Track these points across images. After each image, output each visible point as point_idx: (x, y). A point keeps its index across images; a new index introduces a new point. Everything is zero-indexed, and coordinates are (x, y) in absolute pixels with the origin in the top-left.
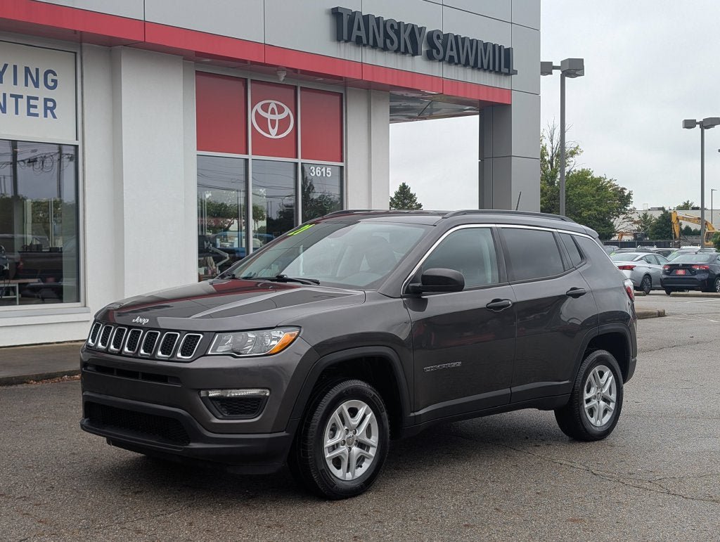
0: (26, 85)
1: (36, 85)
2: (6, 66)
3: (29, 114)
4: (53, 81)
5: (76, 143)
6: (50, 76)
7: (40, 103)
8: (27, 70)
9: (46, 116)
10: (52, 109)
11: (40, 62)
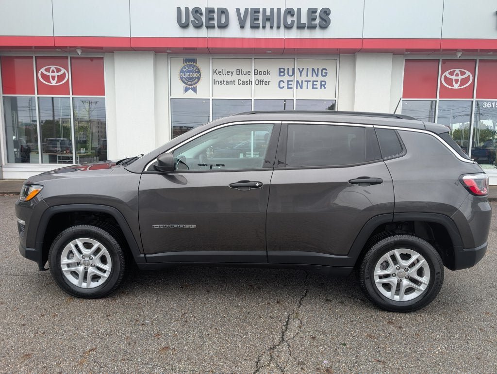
0: (312, 76)
1: (317, 75)
2: (303, 69)
3: (313, 88)
4: (325, 73)
5: (335, 99)
6: (324, 71)
7: (319, 84)
8: (313, 70)
9: (321, 88)
10: (324, 85)
11: (318, 65)
